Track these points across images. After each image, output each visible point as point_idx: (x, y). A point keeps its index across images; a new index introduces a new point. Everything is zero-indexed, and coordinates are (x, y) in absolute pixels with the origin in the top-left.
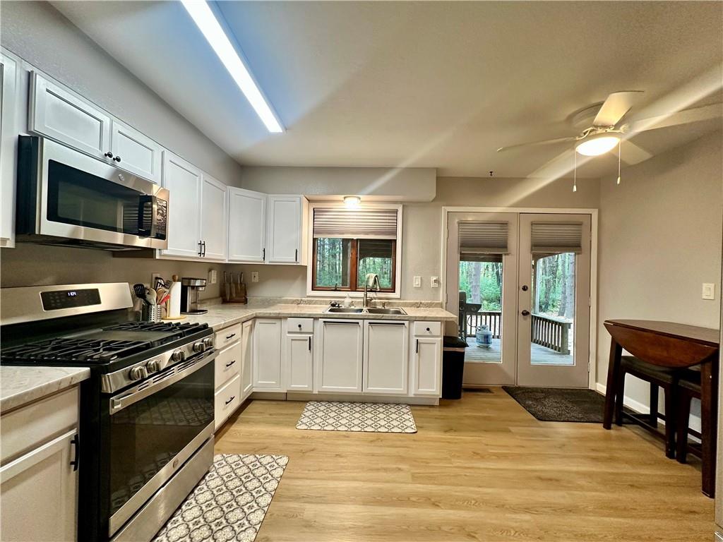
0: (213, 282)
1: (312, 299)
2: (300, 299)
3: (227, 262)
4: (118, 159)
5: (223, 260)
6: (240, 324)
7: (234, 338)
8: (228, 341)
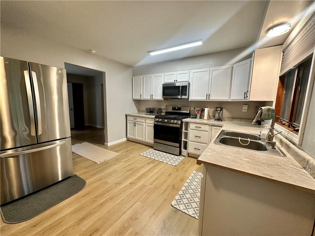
3: (231, 101)
4: (176, 80)
5: (228, 100)
6: (208, 125)
7: (201, 129)
8: (197, 128)
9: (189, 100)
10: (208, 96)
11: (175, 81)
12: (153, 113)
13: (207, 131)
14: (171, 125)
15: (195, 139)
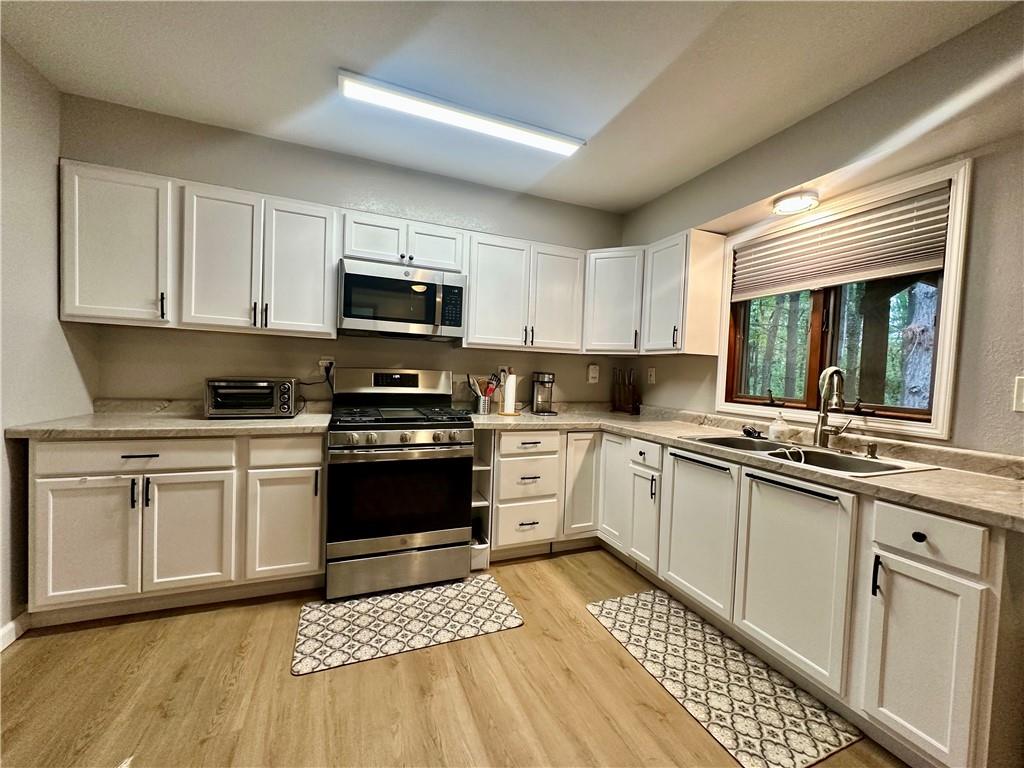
0: (591, 381)
1: (724, 417)
2: (703, 415)
3: (584, 352)
4: (411, 258)
5: (577, 350)
6: (558, 432)
7: (540, 448)
8: (525, 448)
9: (464, 346)
10: (529, 333)
11: (403, 257)
12: (272, 405)
13: (554, 453)
14: (416, 454)
15: (519, 491)
